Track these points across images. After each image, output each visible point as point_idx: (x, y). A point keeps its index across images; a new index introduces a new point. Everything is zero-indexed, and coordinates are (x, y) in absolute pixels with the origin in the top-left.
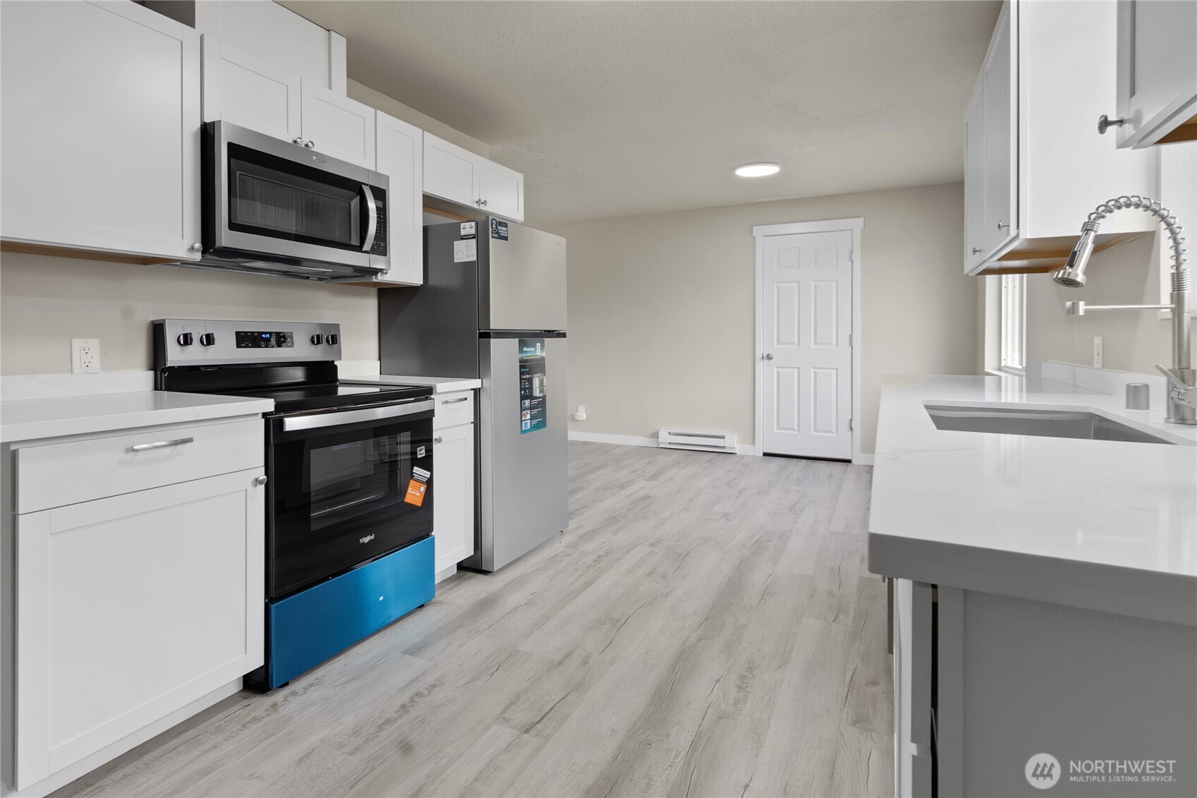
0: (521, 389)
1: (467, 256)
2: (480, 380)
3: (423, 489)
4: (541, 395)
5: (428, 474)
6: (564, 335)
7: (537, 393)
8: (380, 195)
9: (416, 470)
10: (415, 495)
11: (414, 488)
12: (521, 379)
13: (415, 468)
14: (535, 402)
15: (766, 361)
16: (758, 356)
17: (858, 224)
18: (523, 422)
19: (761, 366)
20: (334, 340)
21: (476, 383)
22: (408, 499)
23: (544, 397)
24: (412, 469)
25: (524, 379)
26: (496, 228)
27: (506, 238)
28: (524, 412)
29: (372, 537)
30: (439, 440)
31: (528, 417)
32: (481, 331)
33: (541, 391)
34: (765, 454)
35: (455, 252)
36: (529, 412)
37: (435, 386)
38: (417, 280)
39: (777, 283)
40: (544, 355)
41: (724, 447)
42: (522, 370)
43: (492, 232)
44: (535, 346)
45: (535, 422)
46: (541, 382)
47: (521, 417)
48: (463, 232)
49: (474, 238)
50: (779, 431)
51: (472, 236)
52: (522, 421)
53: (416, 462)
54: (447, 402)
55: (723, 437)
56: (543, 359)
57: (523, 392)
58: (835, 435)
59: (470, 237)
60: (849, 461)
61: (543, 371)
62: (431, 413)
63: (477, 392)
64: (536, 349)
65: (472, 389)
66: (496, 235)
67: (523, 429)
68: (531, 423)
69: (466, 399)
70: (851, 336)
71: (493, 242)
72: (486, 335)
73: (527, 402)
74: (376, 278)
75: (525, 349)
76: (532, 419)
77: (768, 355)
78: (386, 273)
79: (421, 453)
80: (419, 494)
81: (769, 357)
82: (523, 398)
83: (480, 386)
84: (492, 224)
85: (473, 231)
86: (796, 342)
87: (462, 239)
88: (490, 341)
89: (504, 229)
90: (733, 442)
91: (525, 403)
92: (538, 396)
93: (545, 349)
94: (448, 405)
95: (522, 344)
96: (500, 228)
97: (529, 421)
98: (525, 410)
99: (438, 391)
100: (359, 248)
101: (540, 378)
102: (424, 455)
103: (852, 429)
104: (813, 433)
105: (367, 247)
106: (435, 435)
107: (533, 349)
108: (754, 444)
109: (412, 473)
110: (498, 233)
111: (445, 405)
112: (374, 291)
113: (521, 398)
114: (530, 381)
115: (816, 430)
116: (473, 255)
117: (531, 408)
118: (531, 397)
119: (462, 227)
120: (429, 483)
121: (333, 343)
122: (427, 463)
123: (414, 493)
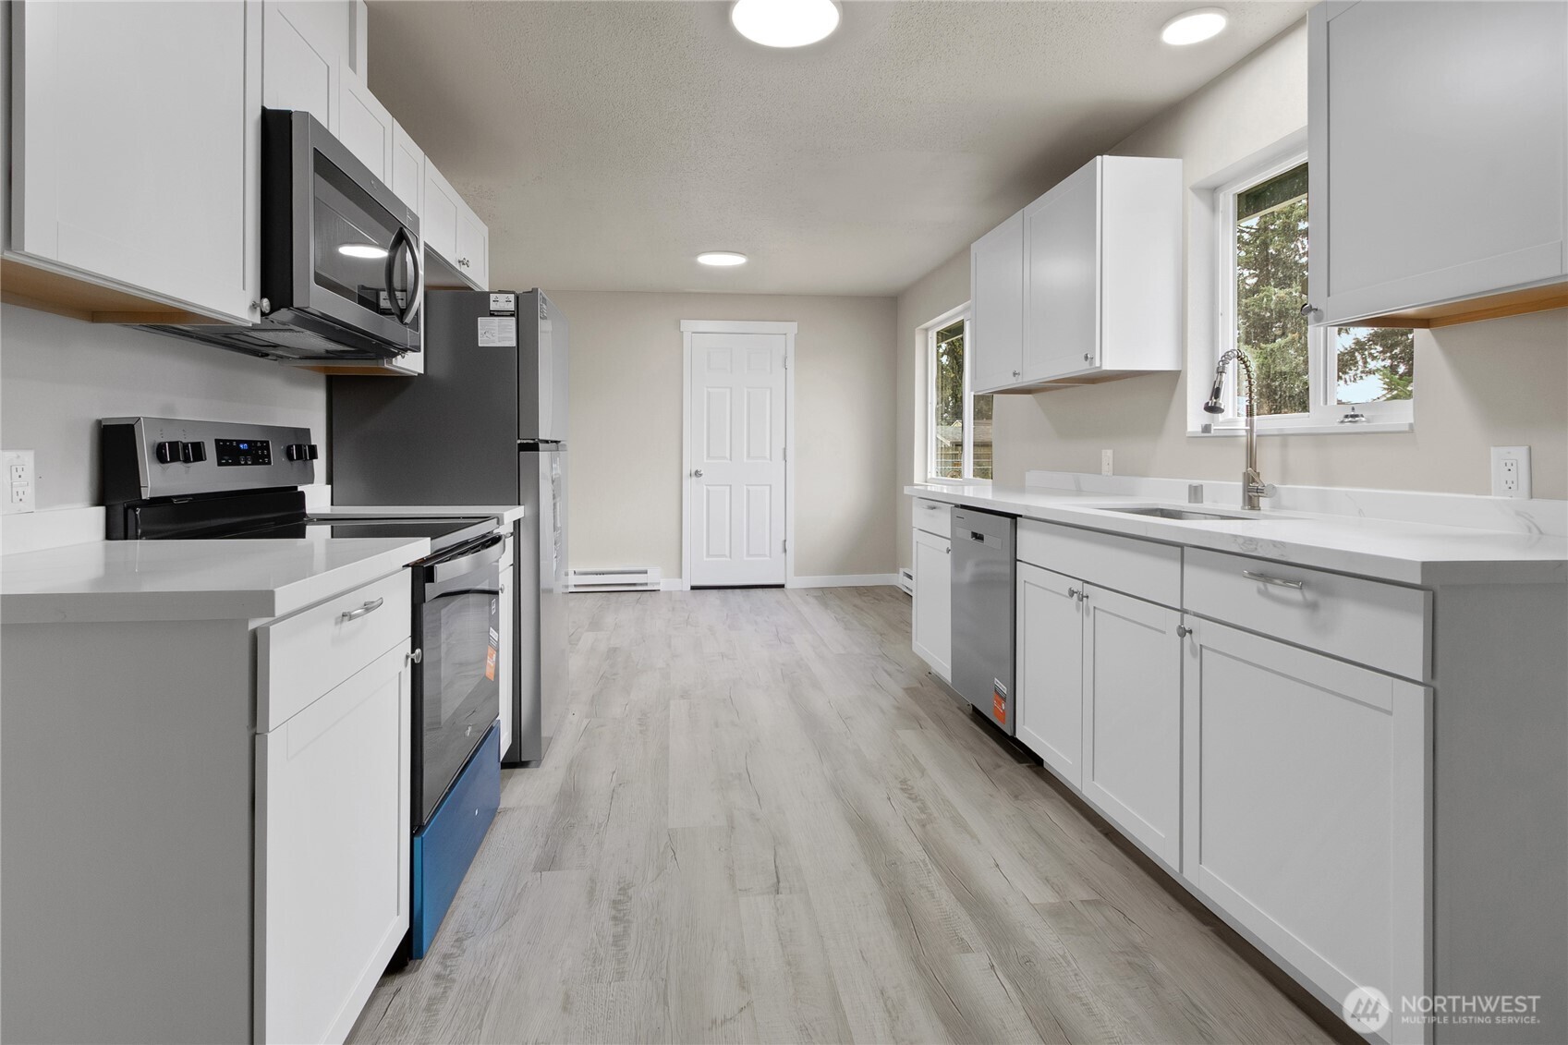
1: (501, 340)
2: (523, 508)
15: (694, 478)
16: (686, 472)
17: (791, 328)
19: (688, 483)
20: (313, 454)
32: (523, 441)
34: (693, 588)
35: (480, 332)
39: (707, 387)
40: (560, 473)
41: (646, 584)
43: (540, 311)
44: (557, 462)
48: (493, 306)
49: (512, 315)
50: (708, 559)
51: (508, 313)
55: (646, 572)
56: (560, 478)
58: (768, 558)
59: (506, 313)
60: (782, 586)
65: (510, 521)
70: (785, 449)
72: (531, 447)
74: (390, 362)
75: (553, 466)
77: (697, 472)
78: (406, 356)
79: (494, 607)
81: (697, 474)
83: (523, 516)
85: (510, 307)
86: (728, 455)
87: (492, 315)
88: (538, 455)
89: (546, 306)
90: (656, 577)
92: (559, 526)
96: (543, 305)
100: (400, 319)
102: (495, 611)
103: (785, 551)
104: (745, 558)
107: (556, 466)
108: (681, 577)
115: (749, 555)
116: (509, 339)
119: (492, 300)
121: (310, 458)
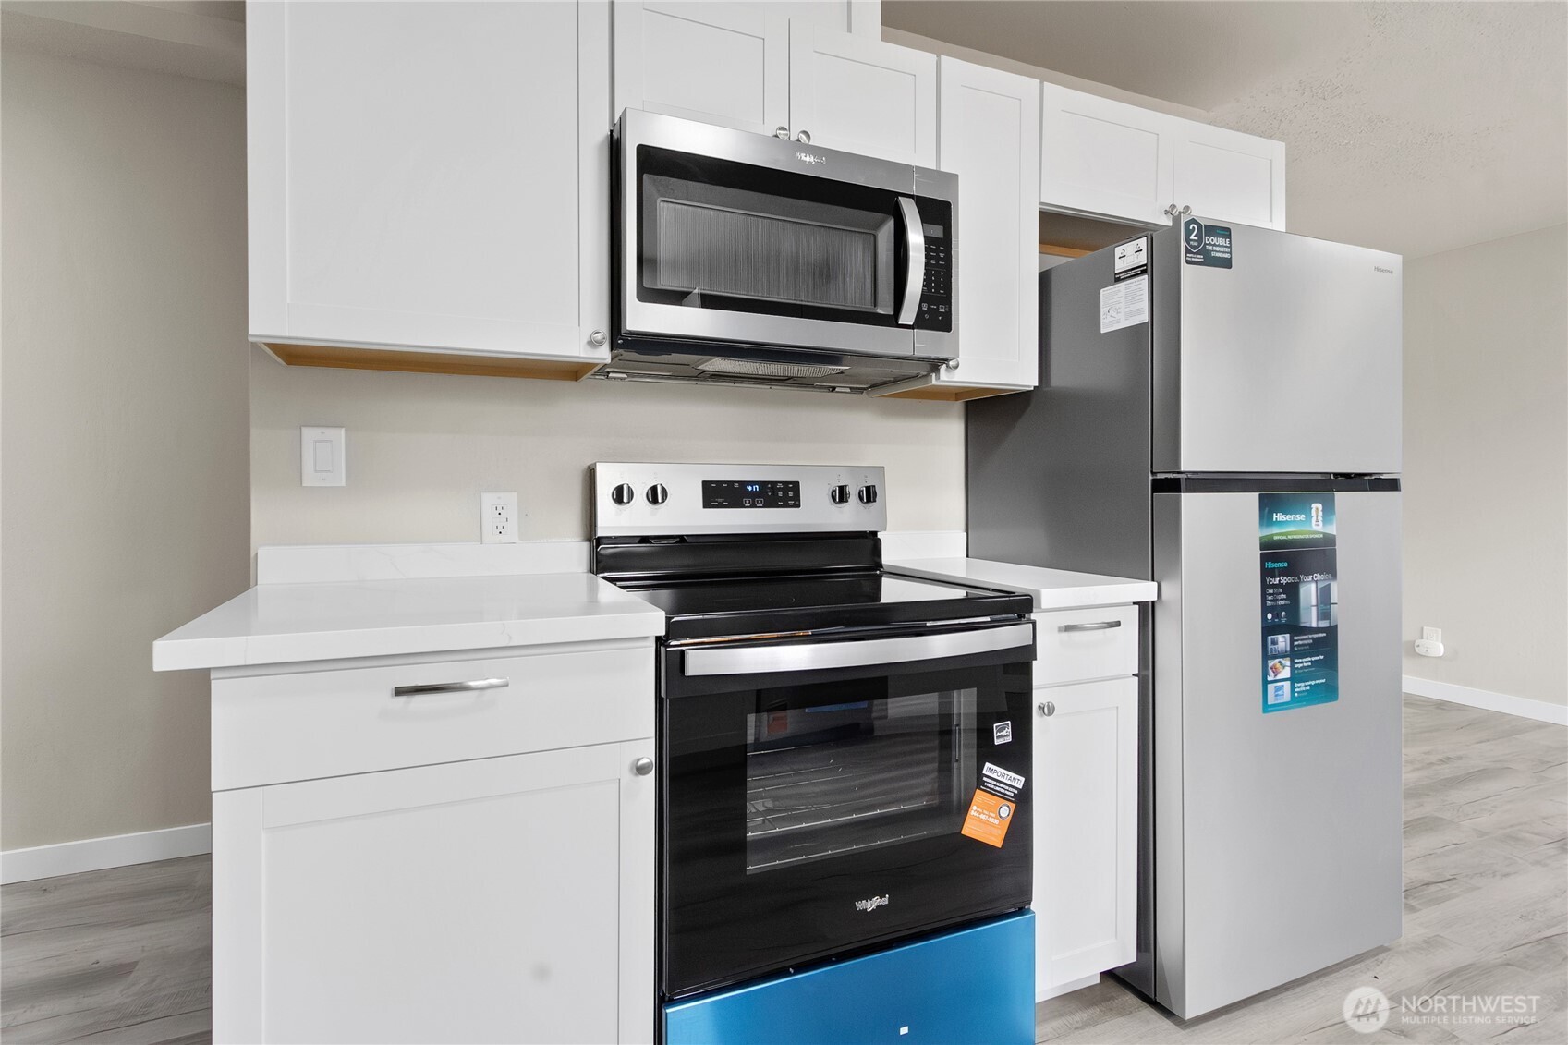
0: (1265, 610)
1: (1130, 315)
2: (1155, 584)
3: (1006, 811)
4: (1324, 624)
5: (1019, 781)
6: (1393, 485)
7: (1311, 618)
8: (938, 213)
9: (990, 769)
10: (986, 823)
11: (983, 807)
12: (1264, 586)
13: (987, 765)
14: (1302, 640)
18: (1271, 687)
20: (869, 495)
21: (1146, 591)
22: (971, 828)
23: (1332, 631)
24: (980, 768)
25: (1273, 586)
26: (1200, 241)
27: (1227, 264)
28: (1271, 663)
29: (885, 901)
30: (1048, 710)
31: (1286, 673)
32: (1159, 476)
33: (1325, 614)
35: (1103, 310)
36: (1287, 662)
37: (1038, 593)
38: (1027, 377)
40: (1332, 529)
42: (1269, 565)
43: (1188, 251)
44: (1307, 511)
45: (1302, 687)
46: (1325, 596)
47: (1265, 674)
48: (1120, 266)
49: (1144, 272)
51: (1139, 271)
52: (1265, 683)
53: (988, 751)
54: (1069, 628)
56: (1329, 541)
57: (1270, 616)
59: (1134, 272)
61: (1330, 570)
62: (1029, 652)
63: (1147, 612)
64: (1309, 517)
65: (1134, 603)
66: (1200, 258)
67: (1270, 701)
68: (1293, 688)
69: (1118, 624)
71: (1191, 276)
72: (1170, 486)
73: (1283, 641)
74: (938, 378)
75: (1278, 517)
76: (1294, 679)
78: (957, 367)
79: (1003, 734)
80: (996, 822)
82: (1269, 630)
83: (1155, 599)
84: (1188, 233)
85: (1142, 259)
87: (1118, 280)
88: (1180, 496)
89: (1221, 241)
91: (1274, 642)
92: (1314, 625)
93: (1335, 518)
94: (1075, 635)
95: (1269, 506)
96: (1208, 240)
97: (1287, 684)
98: (1274, 657)
99: (1044, 606)
100: (892, 321)
101: (1321, 585)
102: (1009, 739)
105: (908, 316)
106: (1038, 698)
107: (1302, 517)
109: (980, 775)
110: (1204, 252)
111: (1065, 635)
112: (958, 407)
113: (1264, 629)
114: (1292, 591)
116: (1140, 312)
117: (1293, 654)
118: (1295, 628)
119: (1117, 256)
120: (1023, 800)
121: (869, 500)
122: (1018, 756)
123: (983, 817)
